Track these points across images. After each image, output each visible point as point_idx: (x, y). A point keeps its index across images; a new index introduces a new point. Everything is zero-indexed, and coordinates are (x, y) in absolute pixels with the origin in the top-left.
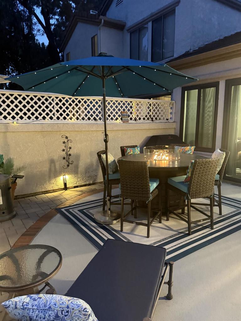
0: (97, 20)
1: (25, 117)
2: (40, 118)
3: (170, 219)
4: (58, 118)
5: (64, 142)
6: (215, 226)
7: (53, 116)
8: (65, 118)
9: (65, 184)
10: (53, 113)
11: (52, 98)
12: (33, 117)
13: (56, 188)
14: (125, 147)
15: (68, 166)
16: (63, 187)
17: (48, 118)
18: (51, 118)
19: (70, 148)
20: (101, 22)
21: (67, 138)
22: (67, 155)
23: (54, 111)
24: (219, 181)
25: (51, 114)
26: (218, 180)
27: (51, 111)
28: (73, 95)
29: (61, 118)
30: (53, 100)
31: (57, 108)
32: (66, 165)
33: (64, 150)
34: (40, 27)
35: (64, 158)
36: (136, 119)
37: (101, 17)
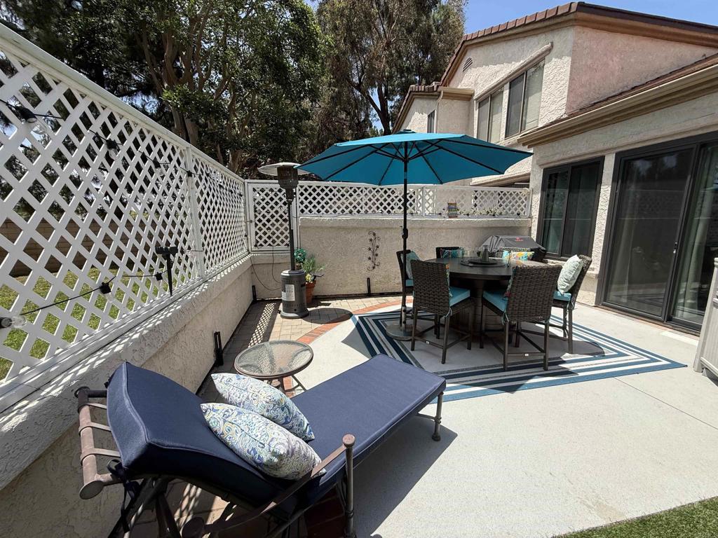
0: (435, 93)
1: (331, 211)
3: (485, 346)
4: (366, 212)
5: (371, 240)
6: (549, 368)
7: (360, 210)
8: (374, 212)
9: (369, 289)
10: (360, 206)
11: (361, 189)
14: (443, 248)
15: (374, 268)
18: (359, 212)
19: (378, 247)
20: (439, 96)
21: (374, 234)
22: (373, 255)
23: (362, 204)
24: (570, 303)
25: (359, 208)
26: (567, 302)
27: (359, 204)
28: (380, 185)
29: (370, 212)
30: (362, 191)
31: (366, 200)
32: (371, 267)
33: (370, 249)
34: (374, 112)
35: (370, 258)
36: (468, 213)
37: (440, 89)
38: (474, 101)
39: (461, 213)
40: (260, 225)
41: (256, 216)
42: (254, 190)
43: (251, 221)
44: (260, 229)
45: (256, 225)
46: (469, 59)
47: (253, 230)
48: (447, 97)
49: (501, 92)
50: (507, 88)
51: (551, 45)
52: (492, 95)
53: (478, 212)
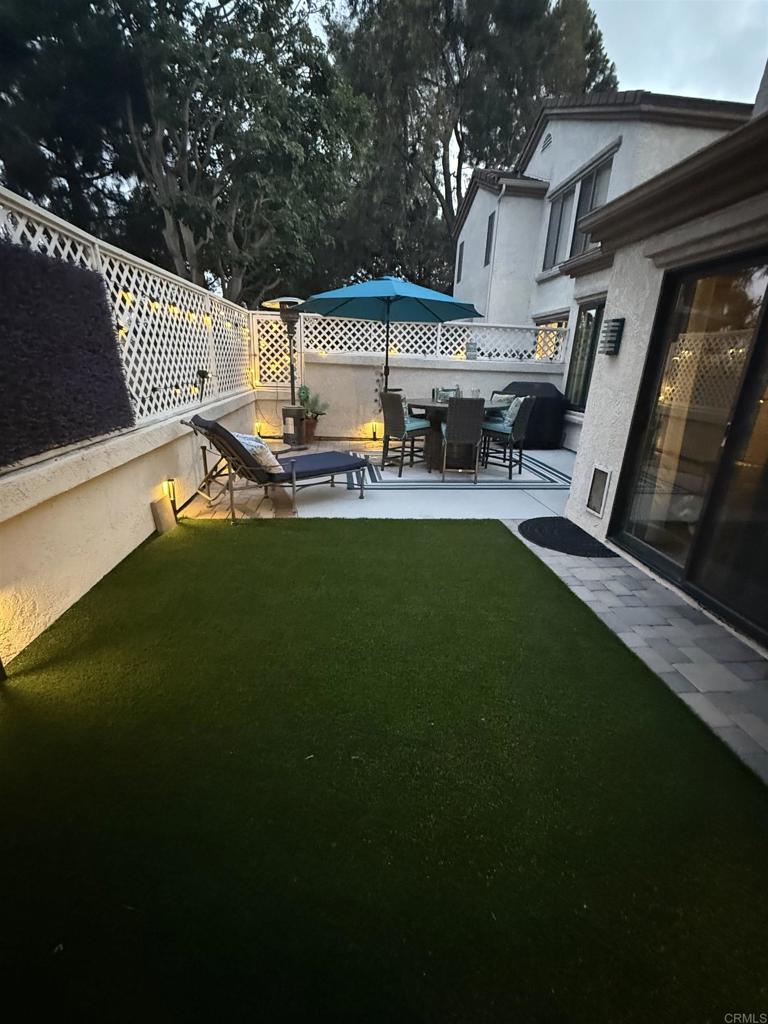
1: (337, 347)
2: (354, 348)
4: (375, 349)
5: (378, 381)
7: (368, 346)
9: (375, 434)
10: (368, 342)
11: (369, 324)
12: (345, 347)
13: (363, 436)
15: (380, 411)
16: (372, 437)
17: (362, 348)
18: (366, 349)
22: (380, 397)
23: (371, 340)
25: (366, 344)
27: (367, 340)
29: (379, 349)
30: (370, 326)
31: (375, 336)
32: (378, 410)
33: (376, 390)
35: (376, 401)
36: (490, 355)
37: (502, 181)
38: (547, 200)
39: (482, 354)
40: (264, 359)
41: (260, 350)
42: (259, 322)
43: (255, 355)
44: (264, 364)
45: (260, 359)
46: (549, 135)
47: (258, 364)
48: (513, 192)
49: (572, 192)
50: (578, 186)
51: (621, 138)
52: (566, 192)
53: (502, 354)
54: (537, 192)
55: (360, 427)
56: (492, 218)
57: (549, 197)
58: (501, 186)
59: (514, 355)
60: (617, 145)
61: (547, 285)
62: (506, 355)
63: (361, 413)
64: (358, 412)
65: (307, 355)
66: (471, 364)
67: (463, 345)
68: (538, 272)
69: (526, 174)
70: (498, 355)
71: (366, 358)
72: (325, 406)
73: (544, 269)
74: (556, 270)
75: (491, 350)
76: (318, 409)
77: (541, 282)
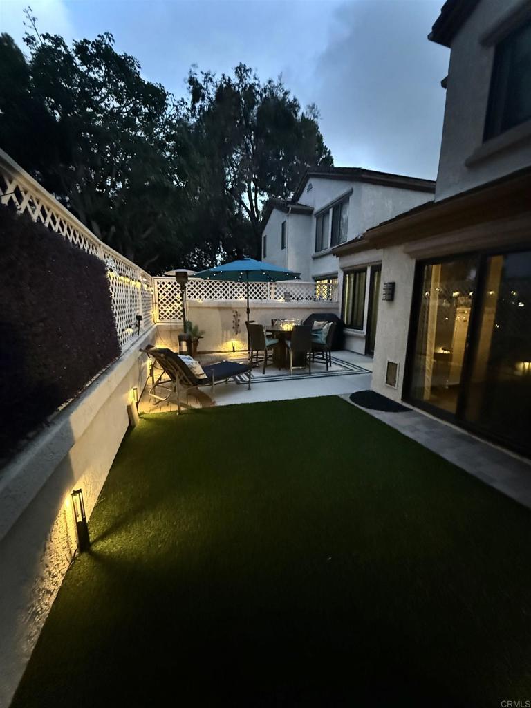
4: (231, 297)
5: (234, 316)
7: (227, 296)
8: (236, 298)
9: (234, 348)
10: (227, 294)
13: (227, 349)
15: (237, 334)
16: (232, 349)
17: (224, 297)
19: (239, 320)
23: (229, 292)
27: (226, 292)
29: (234, 297)
31: (231, 290)
32: (235, 333)
33: (233, 322)
35: (234, 328)
36: (298, 299)
37: (289, 206)
38: (313, 216)
39: (293, 299)
40: (162, 305)
41: (159, 300)
42: (158, 283)
43: (156, 303)
44: (162, 308)
45: (159, 305)
46: (310, 185)
47: (158, 308)
48: (295, 212)
49: (328, 213)
50: (331, 211)
51: (352, 190)
52: (323, 213)
53: (304, 298)
54: (307, 212)
55: (225, 344)
56: (283, 225)
57: (315, 215)
58: (289, 208)
59: (311, 299)
60: (351, 192)
61: (320, 260)
62: (306, 299)
63: (225, 335)
64: (223, 335)
65: (190, 302)
66: (288, 304)
67: (283, 294)
68: (313, 253)
69: (299, 202)
70: (302, 299)
71: (226, 303)
72: (203, 332)
73: (316, 251)
74: (323, 252)
75: (298, 296)
76: (198, 334)
77: (315, 258)
